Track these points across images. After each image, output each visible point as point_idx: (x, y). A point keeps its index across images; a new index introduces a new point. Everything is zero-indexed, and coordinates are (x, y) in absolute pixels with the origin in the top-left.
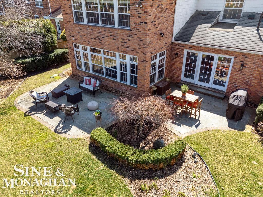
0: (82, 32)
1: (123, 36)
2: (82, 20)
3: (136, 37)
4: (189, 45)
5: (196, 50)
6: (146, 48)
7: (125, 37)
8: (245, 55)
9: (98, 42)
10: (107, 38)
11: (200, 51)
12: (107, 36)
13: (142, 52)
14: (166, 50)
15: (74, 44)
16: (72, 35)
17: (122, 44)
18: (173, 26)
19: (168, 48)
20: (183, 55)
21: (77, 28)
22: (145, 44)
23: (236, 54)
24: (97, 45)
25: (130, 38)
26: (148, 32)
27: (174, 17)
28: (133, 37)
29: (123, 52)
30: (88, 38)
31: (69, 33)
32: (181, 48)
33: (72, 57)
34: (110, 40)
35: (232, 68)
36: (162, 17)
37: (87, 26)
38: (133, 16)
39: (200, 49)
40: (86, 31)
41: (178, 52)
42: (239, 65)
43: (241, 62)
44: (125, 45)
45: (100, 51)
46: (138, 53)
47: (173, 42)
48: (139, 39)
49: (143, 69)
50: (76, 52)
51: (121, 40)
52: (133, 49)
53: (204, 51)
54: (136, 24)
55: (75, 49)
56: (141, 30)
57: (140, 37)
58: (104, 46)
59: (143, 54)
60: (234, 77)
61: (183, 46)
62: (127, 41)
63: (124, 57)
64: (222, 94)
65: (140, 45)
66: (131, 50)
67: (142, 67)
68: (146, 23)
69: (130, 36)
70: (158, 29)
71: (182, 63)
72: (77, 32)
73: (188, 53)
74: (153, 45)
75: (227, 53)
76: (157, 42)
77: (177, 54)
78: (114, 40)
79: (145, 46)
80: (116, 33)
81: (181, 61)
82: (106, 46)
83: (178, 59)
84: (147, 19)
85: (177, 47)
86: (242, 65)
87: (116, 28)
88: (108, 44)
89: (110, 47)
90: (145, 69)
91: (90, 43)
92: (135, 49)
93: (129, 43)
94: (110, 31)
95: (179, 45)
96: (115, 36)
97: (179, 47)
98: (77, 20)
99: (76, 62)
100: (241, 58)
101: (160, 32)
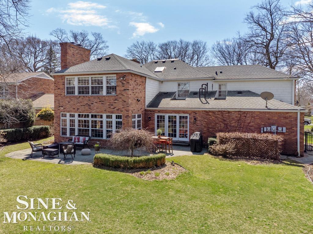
0: (72, 102)
1: (110, 100)
2: (73, 93)
3: (120, 100)
4: (158, 110)
5: (163, 113)
6: (128, 106)
7: (112, 101)
8: (195, 112)
9: (87, 108)
10: (96, 103)
11: (166, 113)
12: (96, 102)
13: (125, 110)
14: (141, 114)
15: (61, 113)
16: (61, 105)
17: (109, 106)
18: (145, 98)
19: (143, 113)
20: (154, 118)
21: (68, 99)
22: (128, 104)
23: (190, 112)
24: (86, 110)
25: (116, 101)
26: (130, 96)
27: (145, 91)
28: (118, 100)
29: (109, 113)
30: (77, 106)
31: (58, 104)
32: (152, 113)
33: (57, 125)
34: (98, 105)
35: (189, 122)
36: (138, 88)
37: (79, 97)
38: (118, 86)
39: (166, 112)
40: (76, 100)
41: (150, 116)
42: (193, 120)
43: (194, 117)
44: (112, 107)
45: (88, 115)
46: (123, 111)
47: (146, 109)
48: (123, 101)
49: (127, 123)
50: (62, 121)
51: (109, 104)
52: (118, 109)
53: (169, 113)
54: (121, 91)
55: (62, 118)
56: (124, 94)
57: (124, 99)
58: (92, 110)
59: (127, 111)
60: (192, 129)
61: (154, 111)
62: (113, 104)
63: (110, 117)
64: (187, 143)
65: (124, 105)
66: (117, 110)
67: (126, 122)
68: (128, 90)
69: (116, 100)
70: (135, 96)
71: (154, 124)
72: (67, 102)
73: (158, 116)
74: (133, 106)
75: (184, 112)
76: (136, 105)
77: (150, 118)
78: (102, 105)
79: (128, 105)
80: (105, 99)
81: (154, 123)
82: (94, 110)
83: (151, 122)
84: (128, 87)
85: (149, 112)
86: (195, 119)
87: (105, 96)
88: (97, 108)
89: (98, 110)
90: (128, 123)
91: (79, 110)
92: (120, 109)
93: (115, 105)
94: (99, 98)
95: (150, 110)
96: (103, 101)
97: (151, 113)
98: (68, 93)
99: (60, 130)
100: (193, 114)
101: (137, 98)
